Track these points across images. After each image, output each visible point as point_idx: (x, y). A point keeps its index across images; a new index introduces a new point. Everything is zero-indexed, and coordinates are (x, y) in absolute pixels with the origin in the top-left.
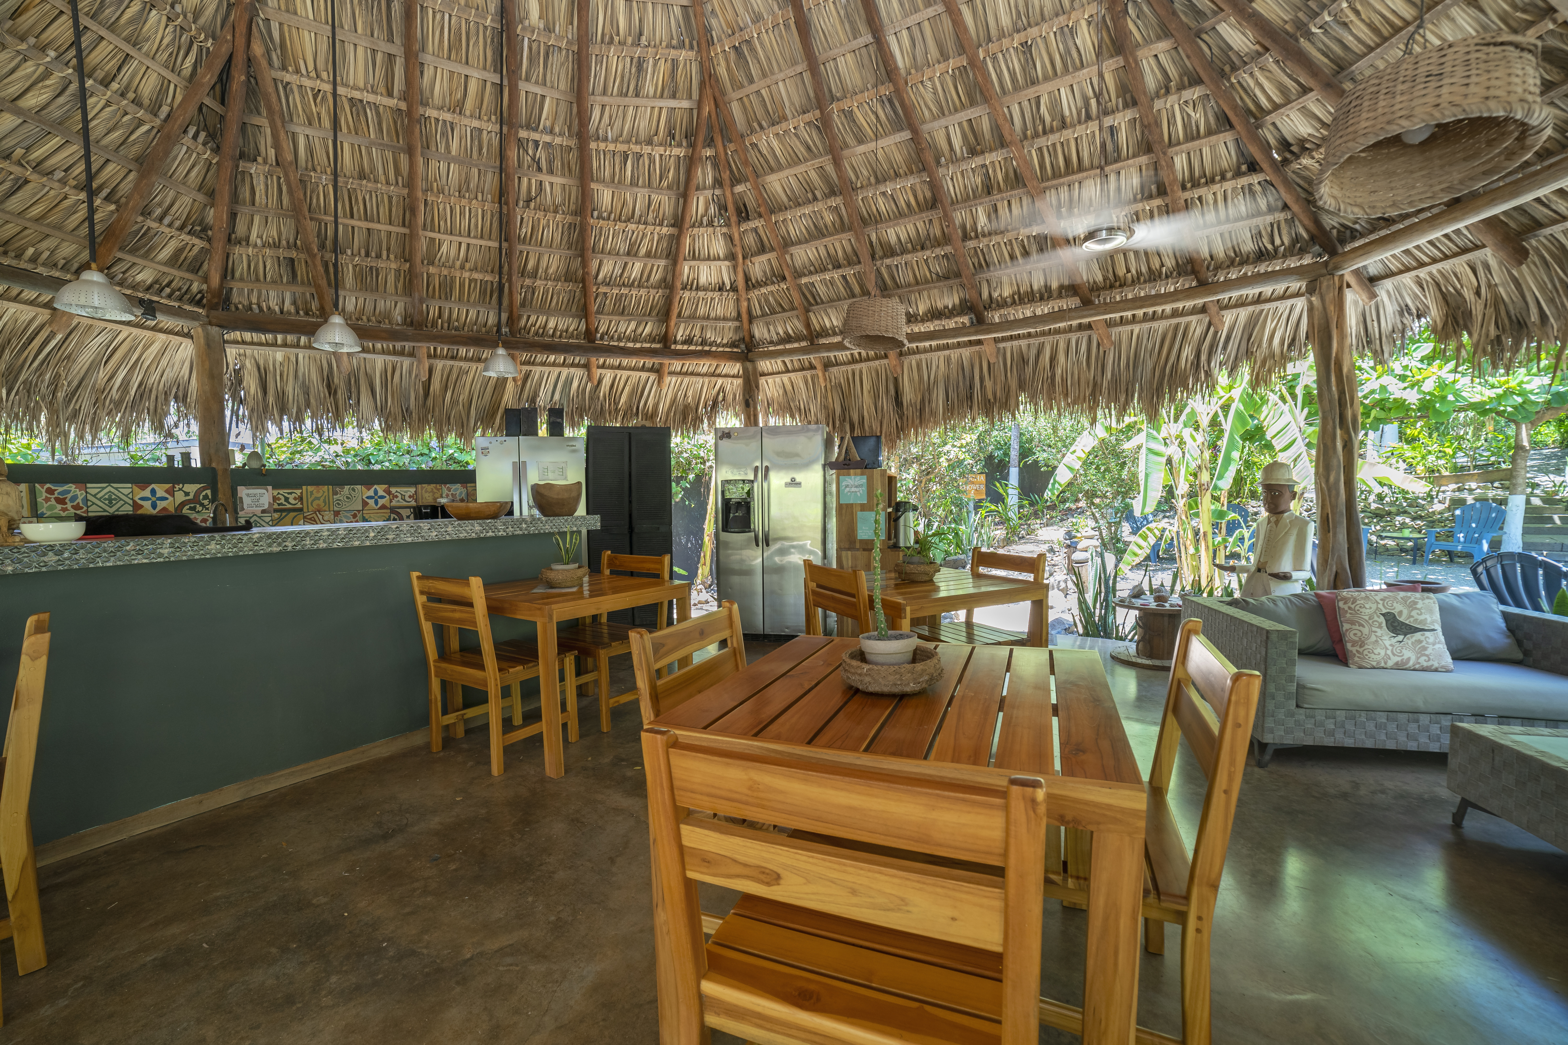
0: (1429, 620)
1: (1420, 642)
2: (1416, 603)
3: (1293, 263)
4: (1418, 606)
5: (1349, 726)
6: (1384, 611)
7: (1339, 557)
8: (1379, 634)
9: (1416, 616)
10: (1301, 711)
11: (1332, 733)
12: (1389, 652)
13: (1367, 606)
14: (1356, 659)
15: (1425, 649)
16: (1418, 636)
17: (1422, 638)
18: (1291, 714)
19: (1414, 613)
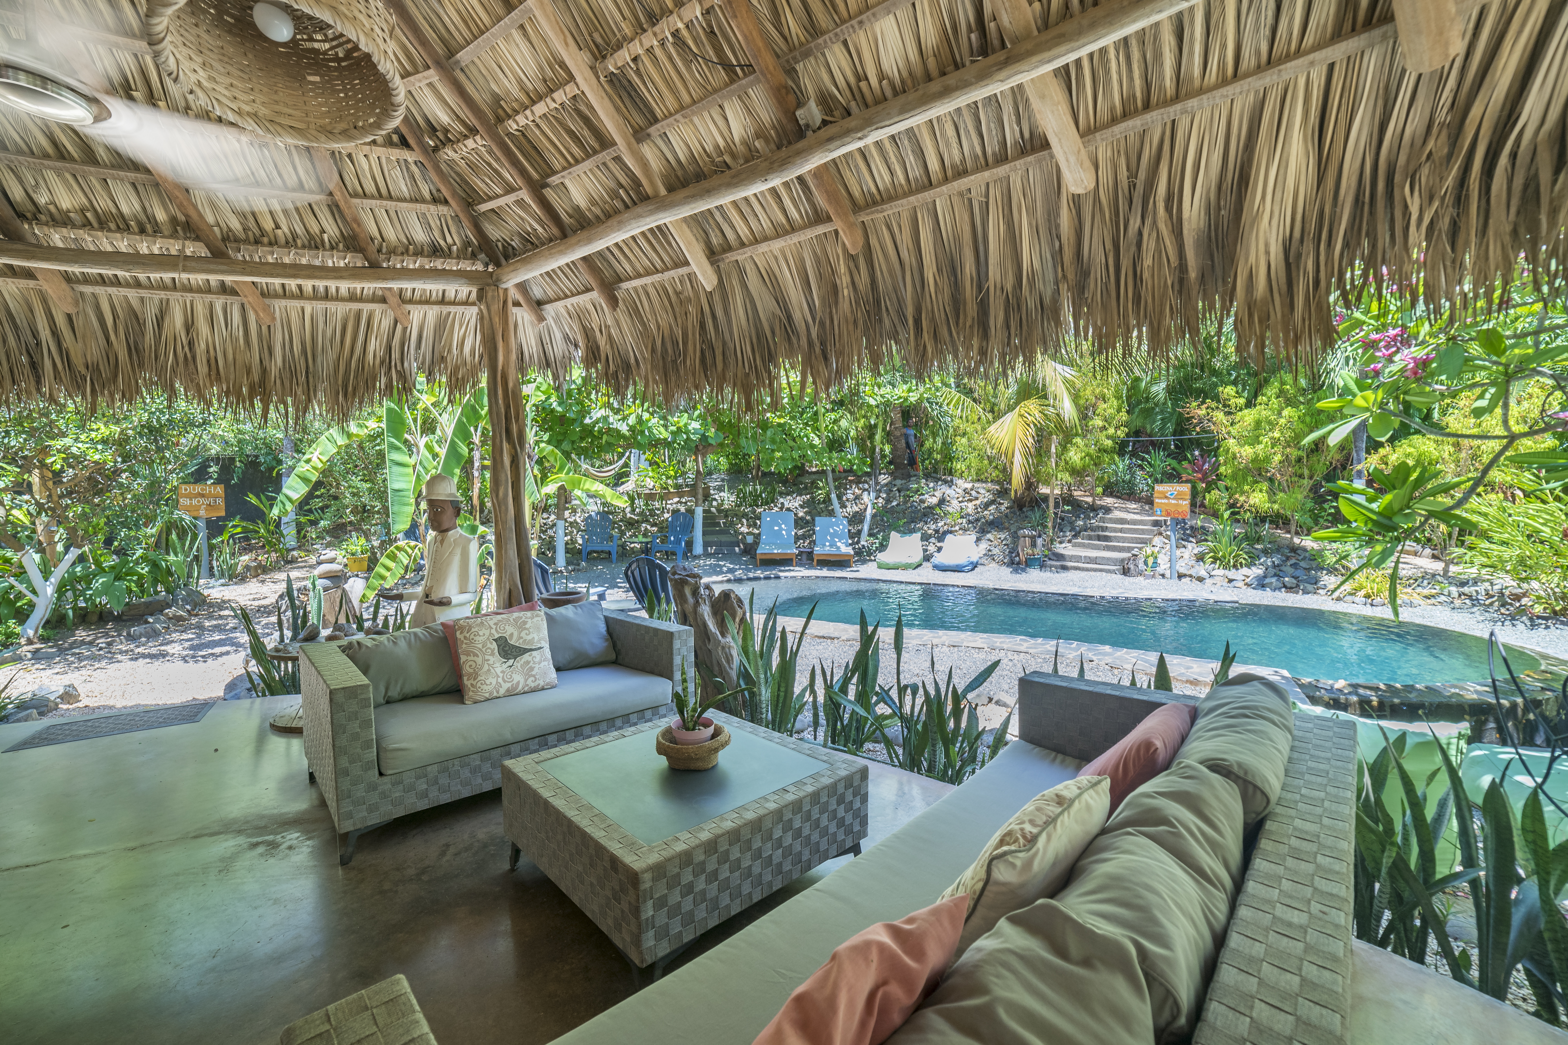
0: (536, 638)
1: (528, 662)
2: (525, 623)
3: (466, 265)
4: (527, 626)
5: (444, 781)
6: (497, 636)
7: (511, 574)
8: (491, 662)
9: (525, 637)
10: (385, 779)
11: (425, 795)
12: (500, 680)
13: (481, 633)
14: (471, 693)
15: (532, 669)
16: (526, 657)
17: (530, 659)
18: (372, 787)
19: (523, 634)
